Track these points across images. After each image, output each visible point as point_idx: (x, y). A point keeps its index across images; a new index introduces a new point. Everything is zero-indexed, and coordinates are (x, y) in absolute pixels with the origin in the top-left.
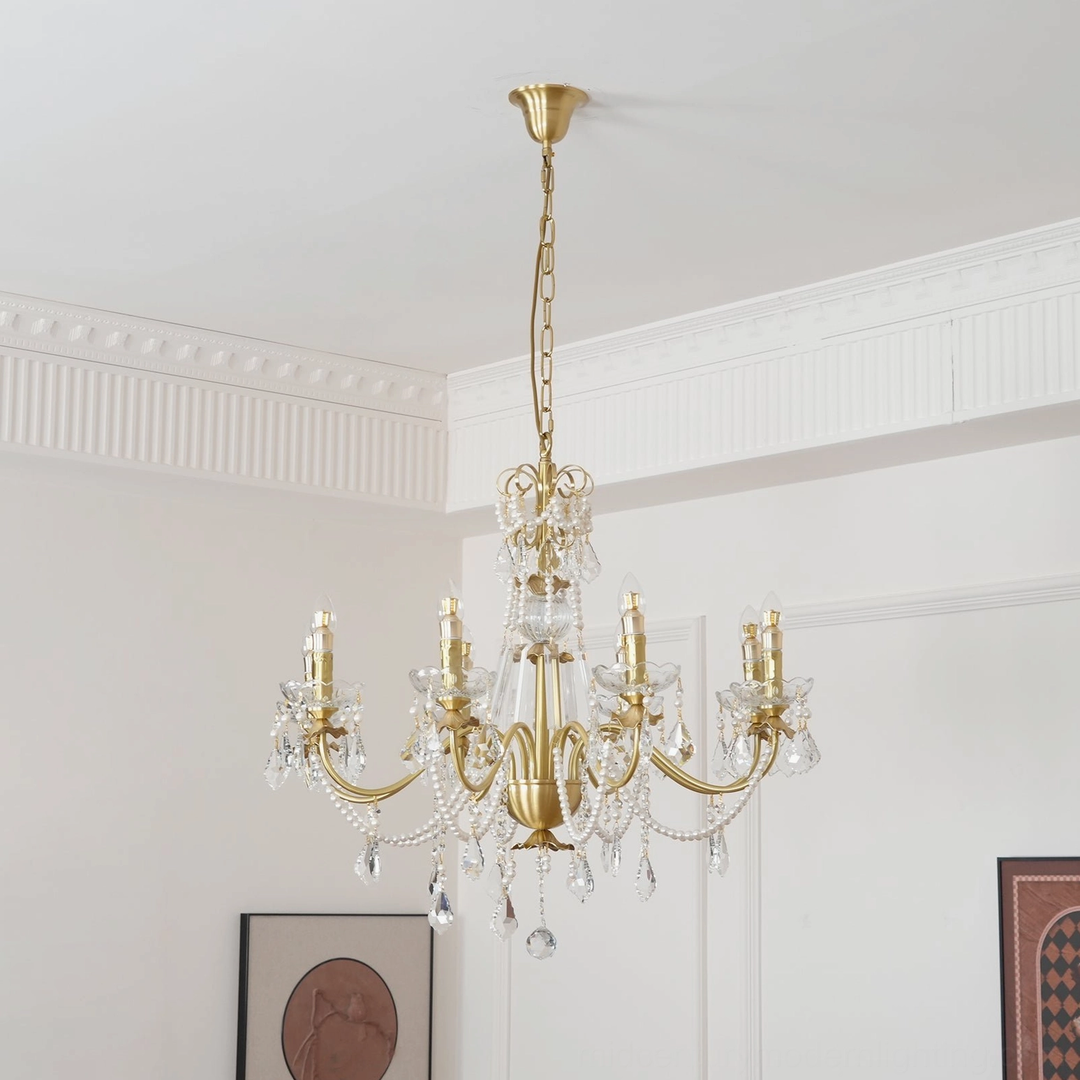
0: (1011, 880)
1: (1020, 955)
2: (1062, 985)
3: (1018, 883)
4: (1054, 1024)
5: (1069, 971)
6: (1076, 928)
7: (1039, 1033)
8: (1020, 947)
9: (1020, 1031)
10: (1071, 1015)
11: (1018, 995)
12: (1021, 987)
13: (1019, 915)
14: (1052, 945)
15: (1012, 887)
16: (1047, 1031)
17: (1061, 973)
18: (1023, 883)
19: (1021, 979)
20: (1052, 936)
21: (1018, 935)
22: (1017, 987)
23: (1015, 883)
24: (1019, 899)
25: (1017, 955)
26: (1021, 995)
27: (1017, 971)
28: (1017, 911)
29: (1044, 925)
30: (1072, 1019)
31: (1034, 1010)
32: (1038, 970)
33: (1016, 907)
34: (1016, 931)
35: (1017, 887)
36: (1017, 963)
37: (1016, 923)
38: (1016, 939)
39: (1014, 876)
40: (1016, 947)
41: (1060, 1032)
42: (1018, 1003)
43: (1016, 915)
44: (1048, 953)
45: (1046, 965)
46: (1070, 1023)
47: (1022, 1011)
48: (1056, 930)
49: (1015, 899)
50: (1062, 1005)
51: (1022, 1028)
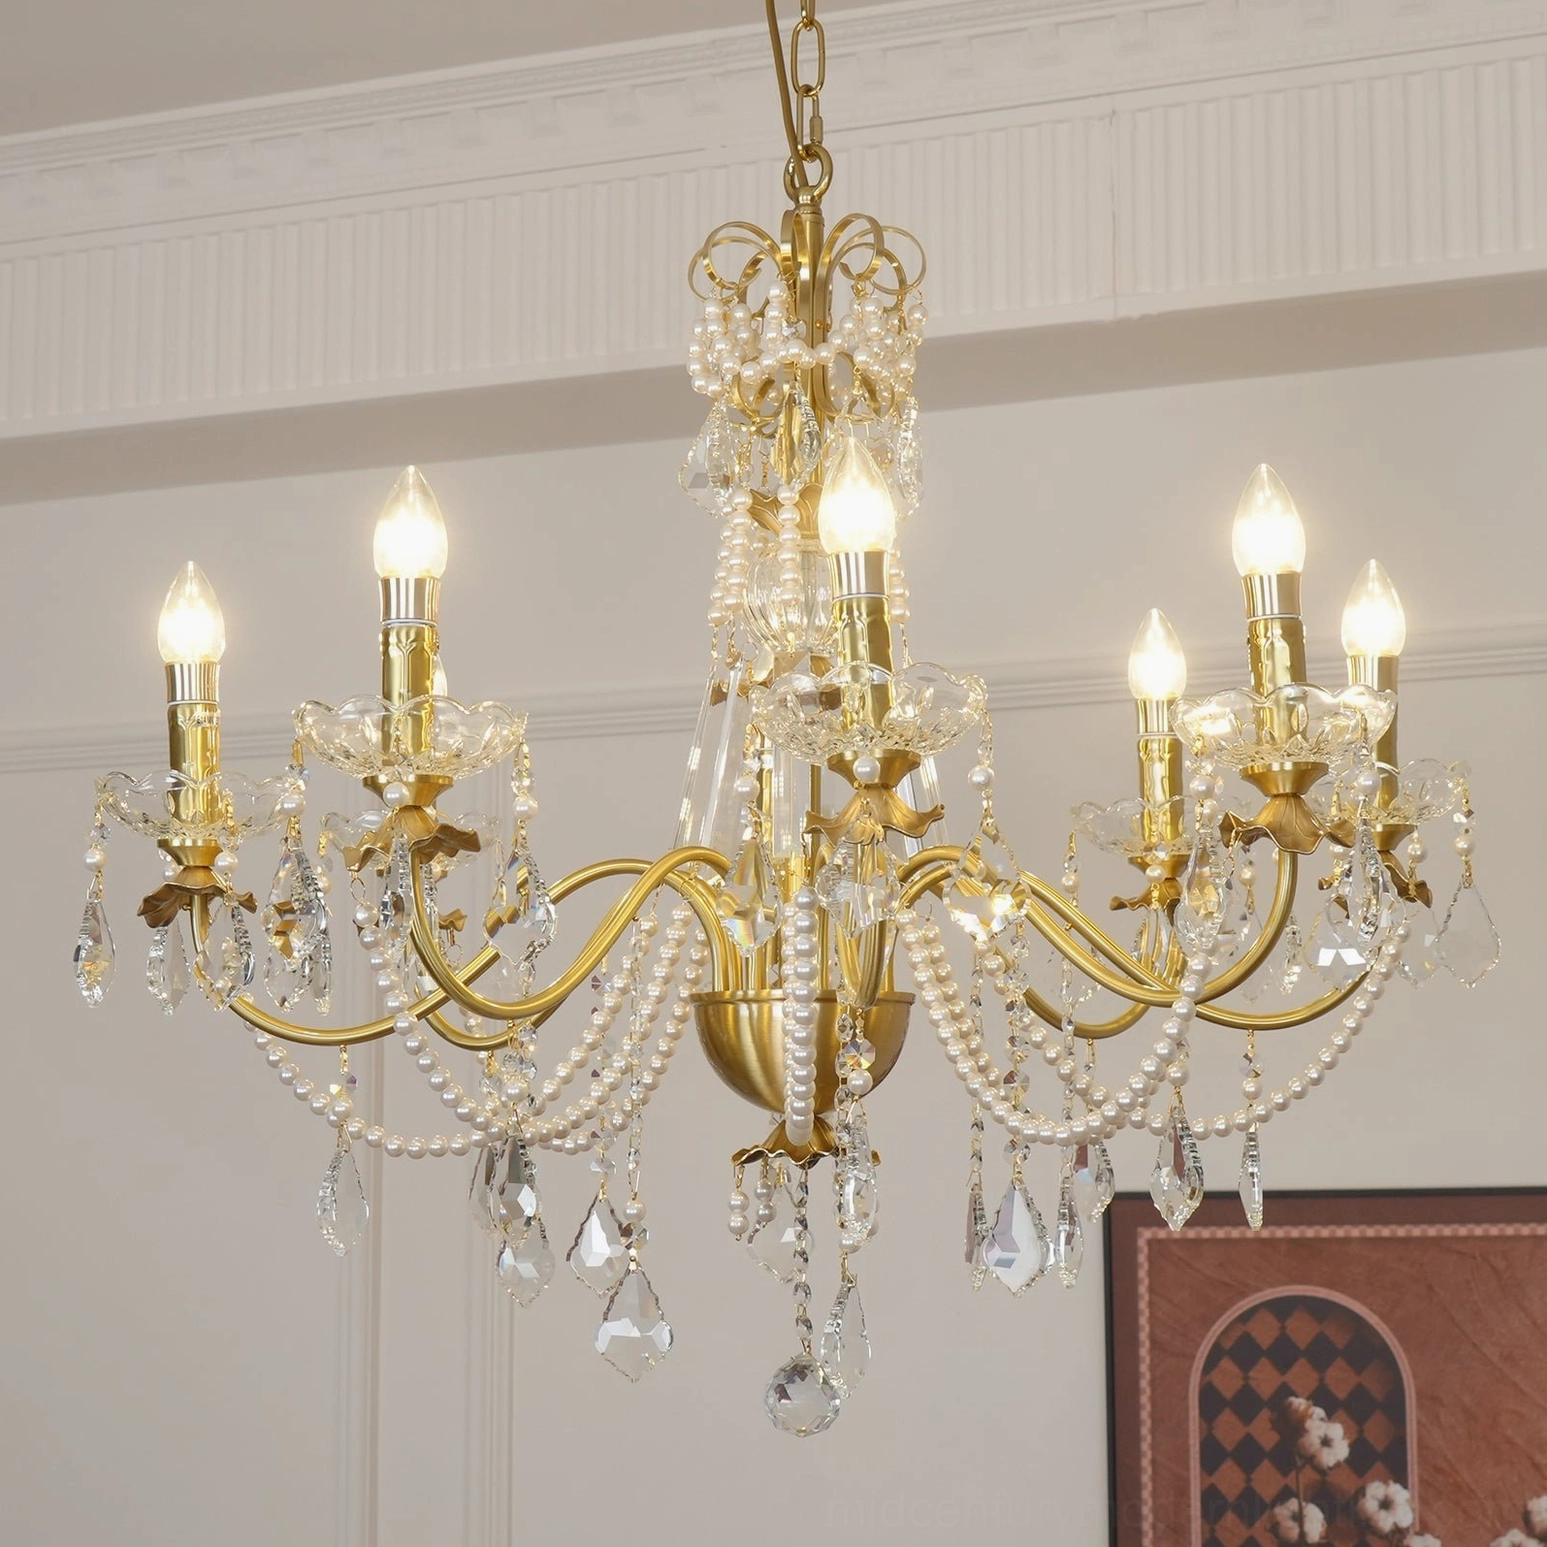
0: (1134, 1237)
1: (1152, 1383)
2: (1248, 1441)
3: (1150, 1242)
4: (1230, 1518)
5: (1265, 1414)
6: (1283, 1328)
7: (1193, 1537)
8: (1152, 1368)
9: (1150, 1534)
10: (1268, 1500)
11: (1146, 1462)
12: (1153, 1447)
13: (1151, 1304)
14: (1226, 1364)
15: (1135, 1251)
16: (1213, 1531)
17: (1247, 1418)
18: (1160, 1241)
19: (1153, 1431)
20: (1227, 1345)
21: (1147, 1344)
22: (1145, 1446)
23: (1141, 1243)
24: (1150, 1274)
25: (1144, 1383)
26: (1154, 1462)
27: (1145, 1415)
28: (1147, 1297)
29: (1207, 1323)
30: (1273, 1505)
31: (1183, 1491)
32: (1194, 1412)
33: (1143, 1289)
34: (1143, 1336)
35: (1146, 1250)
36: (1144, 1399)
37: (1143, 1321)
38: (1144, 1352)
39: (1140, 1229)
40: (1144, 1368)
41: (1243, 1533)
42: (1146, 1478)
43: (1143, 1305)
44: (1216, 1377)
45: (1211, 1402)
46: (1266, 1515)
47: (1154, 1494)
48: (1236, 1334)
49: (1142, 1273)
50: (1249, 1480)
51: (1154, 1527)
